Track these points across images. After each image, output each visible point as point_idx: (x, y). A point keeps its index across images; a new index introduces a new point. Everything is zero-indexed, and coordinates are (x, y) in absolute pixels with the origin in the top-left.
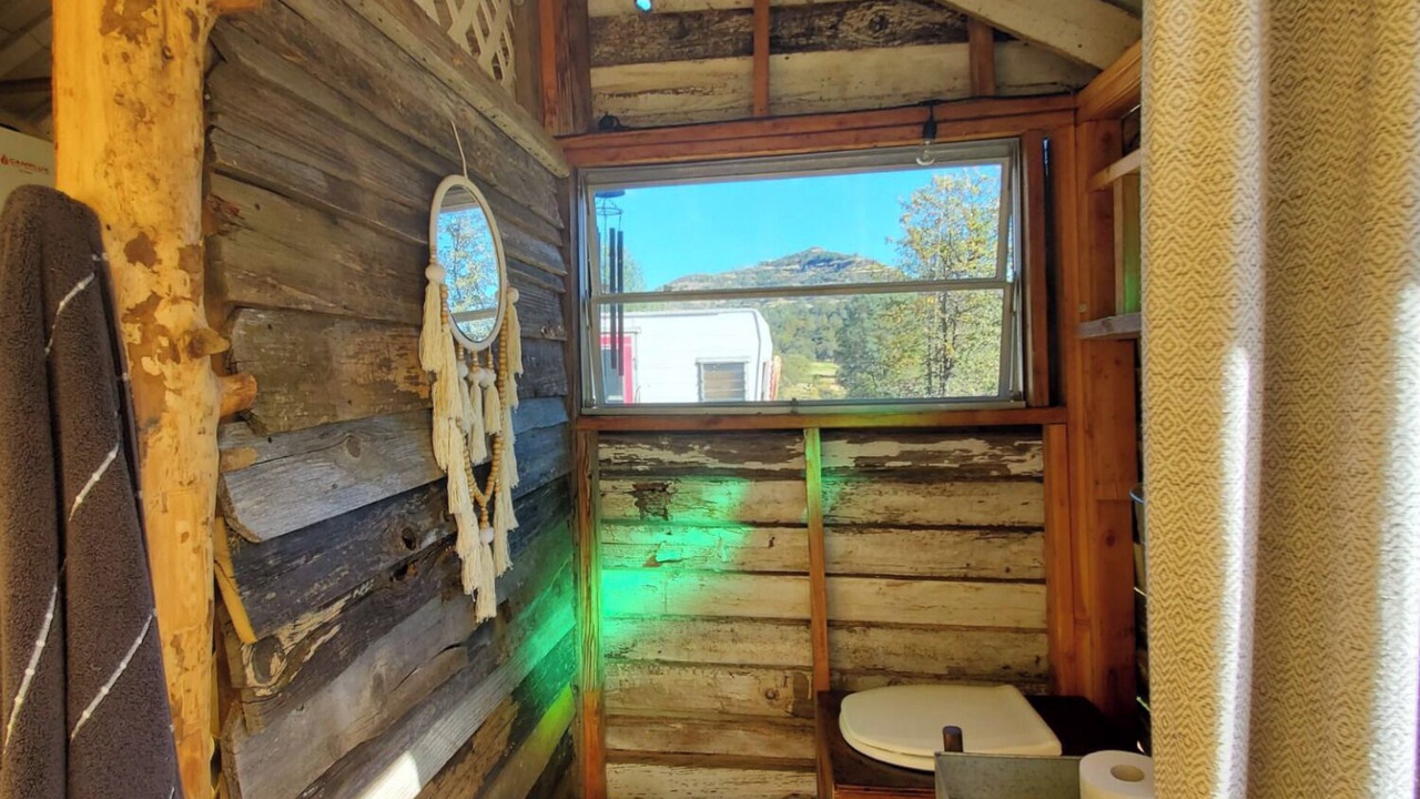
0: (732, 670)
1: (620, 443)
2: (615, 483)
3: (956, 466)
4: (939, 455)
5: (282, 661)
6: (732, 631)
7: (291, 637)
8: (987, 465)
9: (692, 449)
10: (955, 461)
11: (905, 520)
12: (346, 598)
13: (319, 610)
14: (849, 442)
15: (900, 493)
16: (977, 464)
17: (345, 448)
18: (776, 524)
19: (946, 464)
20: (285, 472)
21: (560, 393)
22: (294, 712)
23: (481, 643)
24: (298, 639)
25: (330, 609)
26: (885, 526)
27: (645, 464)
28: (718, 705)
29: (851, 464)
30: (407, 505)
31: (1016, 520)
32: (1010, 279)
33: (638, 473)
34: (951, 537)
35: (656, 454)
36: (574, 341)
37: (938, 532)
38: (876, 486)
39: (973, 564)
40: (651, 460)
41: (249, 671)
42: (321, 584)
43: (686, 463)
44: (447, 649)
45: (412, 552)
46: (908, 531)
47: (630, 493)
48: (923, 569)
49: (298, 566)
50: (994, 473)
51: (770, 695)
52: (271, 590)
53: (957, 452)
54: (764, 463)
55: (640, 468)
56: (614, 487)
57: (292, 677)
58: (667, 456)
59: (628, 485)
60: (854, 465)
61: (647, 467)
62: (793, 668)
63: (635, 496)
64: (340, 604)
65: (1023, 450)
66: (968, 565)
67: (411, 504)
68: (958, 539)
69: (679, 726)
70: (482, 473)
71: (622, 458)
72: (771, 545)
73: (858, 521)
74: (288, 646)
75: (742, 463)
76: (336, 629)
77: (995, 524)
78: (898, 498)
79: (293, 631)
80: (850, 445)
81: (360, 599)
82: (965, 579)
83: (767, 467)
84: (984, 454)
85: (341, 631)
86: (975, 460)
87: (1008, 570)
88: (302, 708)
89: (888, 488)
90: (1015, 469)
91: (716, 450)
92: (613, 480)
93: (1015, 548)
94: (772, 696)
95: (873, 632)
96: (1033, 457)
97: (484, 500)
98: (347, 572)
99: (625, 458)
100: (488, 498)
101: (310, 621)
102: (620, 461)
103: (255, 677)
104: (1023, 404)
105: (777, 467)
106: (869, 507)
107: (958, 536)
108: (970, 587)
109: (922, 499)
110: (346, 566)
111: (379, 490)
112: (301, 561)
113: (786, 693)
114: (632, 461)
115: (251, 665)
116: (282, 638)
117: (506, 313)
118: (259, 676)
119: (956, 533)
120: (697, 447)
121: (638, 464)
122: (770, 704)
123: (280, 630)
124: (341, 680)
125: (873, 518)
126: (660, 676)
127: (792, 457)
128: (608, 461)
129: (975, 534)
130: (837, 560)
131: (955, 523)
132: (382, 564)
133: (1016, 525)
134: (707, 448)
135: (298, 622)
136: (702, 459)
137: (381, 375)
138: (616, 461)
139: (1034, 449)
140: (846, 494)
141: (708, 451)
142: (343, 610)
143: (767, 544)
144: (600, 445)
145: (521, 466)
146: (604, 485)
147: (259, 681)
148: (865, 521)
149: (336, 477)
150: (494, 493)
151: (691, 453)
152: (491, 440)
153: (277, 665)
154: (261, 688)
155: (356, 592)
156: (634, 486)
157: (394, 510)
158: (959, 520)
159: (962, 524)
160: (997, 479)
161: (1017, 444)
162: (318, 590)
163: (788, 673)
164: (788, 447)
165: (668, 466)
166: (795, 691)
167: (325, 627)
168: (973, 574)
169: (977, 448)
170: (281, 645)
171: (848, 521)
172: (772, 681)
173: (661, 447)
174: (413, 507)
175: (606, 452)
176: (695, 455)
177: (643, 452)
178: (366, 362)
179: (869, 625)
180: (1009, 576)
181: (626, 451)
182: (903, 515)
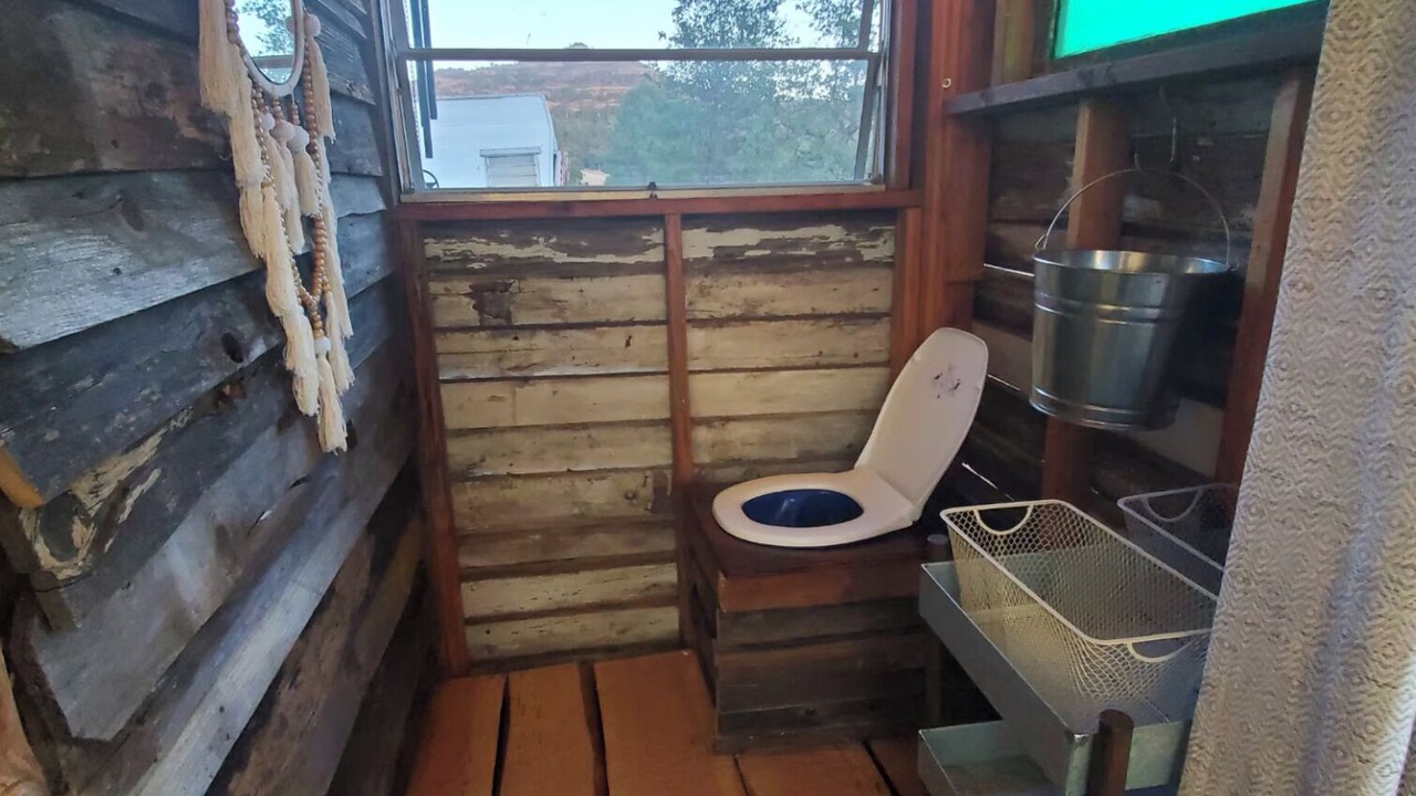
0: (590, 476)
1: (453, 237)
2: (448, 285)
3: (813, 253)
4: (796, 243)
5: (87, 526)
6: (589, 436)
7: (94, 491)
8: (842, 251)
9: (537, 242)
10: (811, 249)
11: (761, 311)
12: (162, 431)
13: (127, 451)
14: (708, 231)
15: (759, 284)
16: (832, 251)
17: (119, 216)
18: (632, 323)
19: (804, 252)
20: (32, 244)
21: (375, 173)
22: (119, 593)
23: (328, 475)
24: (106, 492)
25: (142, 448)
26: (744, 319)
27: (481, 261)
28: (576, 511)
29: (710, 254)
30: (219, 304)
31: (867, 305)
32: (874, 48)
33: (473, 272)
34: (806, 326)
35: (494, 248)
36: (384, 103)
37: (795, 322)
38: (737, 278)
39: (826, 351)
40: (489, 256)
41: (41, 549)
42: (126, 414)
43: (529, 258)
44: (295, 485)
45: (239, 366)
46: (766, 323)
47: (465, 295)
48: (778, 360)
49: (84, 390)
50: (848, 260)
51: (630, 495)
52: (50, 425)
53: (815, 240)
54: (617, 256)
55: (476, 266)
56: (446, 289)
57: (108, 546)
58: (509, 251)
59: (464, 286)
60: (713, 255)
61: (484, 265)
62: (651, 468)
63: (473, 298)
64: (154, 441)
65: (876, 235)
66: (821, 353)
67: (225, 303)
68: (813, 328)
69: (537, 537)
70: (307, 266)
71: (453, 255)
72: (628, 344)
73: (716, 316)
74: (93, 505)
75: (594, 257)
76: (155, 474)
77: (846, 311)
78: (756, 289)
79: (95, 483)
80: (709, 234)
81: (180, 433)
82: (817, 366)
83: (621, 260)
84: (840, 241)
85: (163, 475)
86: (832, 247)
87: (856, 356)
88: (129, 585)
89: (748, 279)
90: (868, 255)
91: (565, 242)
92: (445, 281)
93: (864, 333)
94: (631, 497)
95: (731, 425)
96: (885, 242)
97: (315, 300)
98: (160, 396)
99: (459, 254)
100: (318, 298)
101: (117, 470)
102: (450, 258)
103: (52, 554)
104: (883, 187)
105: (632, 260)
106: (728, 299)
107: (813, 325)
108: (823, 375)
109: (780, 290)
110: (156, 388)
111: (181, 280)
112: (88, 382)
113: (647, 492)
114: (466, 258)
115: (41, 539)
116: (81, 495)
117: (306, 49)
118: (57, 551)
119: (811, 322)
120: (541, 239)
121: (474, 261)
122: (630, 504)
123: (76, 484)
124: (173, 540)
125: (731, 311)
126: (513, 490)
127: (648, 248)
128: (437, 258)
129: (829, 322)
130: (696, 356)
131: (809, 311)
132: (204, 383)
133: (866, 311)
134: (553, 240)
135: (99, 470)
136: (548, 253)
137: (151, 107)
138: (447, 258)
139: (886, 235)
140: (706, 287)
141: (555, 244)
142: (160, 447)
143: (624, 344)
144: (426, 241)
145: (344, 260)
146: (435, 287)
147: (60, 559)
148: (724, 315)
149: (116, 259)
150: (323, 293)
151: (535, 247)
152: (310, 224)
153: (81, 533)
154: (63, 568)
155: (173, 423)
156: (471, 287)
157: (203, 309)
158: (813, 309)
159: (817, 312)
160: (849, 266)
161: (872, 229)
162: (123, 423)
163: (648, 473)
164: (645, 237)
165: (507, 262)
166: (655, 489)
167: (139, 474)
168: (824, 361)
169: (833, 233)
170: (81, 503)
171: (704, 316)
172: (631, 483)
173: (502, 242)
174: (228, 307)
175: (434, 248)
176: (541, 249)
177: (479, 247)
178: (126, 83)
179: (727, 419)
180: (857, 361)
181: (459, 247)
182: (761, 306)
